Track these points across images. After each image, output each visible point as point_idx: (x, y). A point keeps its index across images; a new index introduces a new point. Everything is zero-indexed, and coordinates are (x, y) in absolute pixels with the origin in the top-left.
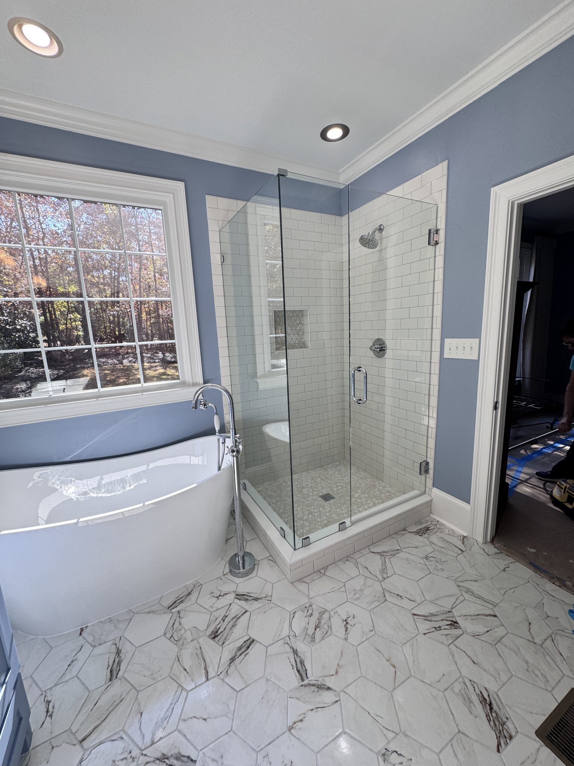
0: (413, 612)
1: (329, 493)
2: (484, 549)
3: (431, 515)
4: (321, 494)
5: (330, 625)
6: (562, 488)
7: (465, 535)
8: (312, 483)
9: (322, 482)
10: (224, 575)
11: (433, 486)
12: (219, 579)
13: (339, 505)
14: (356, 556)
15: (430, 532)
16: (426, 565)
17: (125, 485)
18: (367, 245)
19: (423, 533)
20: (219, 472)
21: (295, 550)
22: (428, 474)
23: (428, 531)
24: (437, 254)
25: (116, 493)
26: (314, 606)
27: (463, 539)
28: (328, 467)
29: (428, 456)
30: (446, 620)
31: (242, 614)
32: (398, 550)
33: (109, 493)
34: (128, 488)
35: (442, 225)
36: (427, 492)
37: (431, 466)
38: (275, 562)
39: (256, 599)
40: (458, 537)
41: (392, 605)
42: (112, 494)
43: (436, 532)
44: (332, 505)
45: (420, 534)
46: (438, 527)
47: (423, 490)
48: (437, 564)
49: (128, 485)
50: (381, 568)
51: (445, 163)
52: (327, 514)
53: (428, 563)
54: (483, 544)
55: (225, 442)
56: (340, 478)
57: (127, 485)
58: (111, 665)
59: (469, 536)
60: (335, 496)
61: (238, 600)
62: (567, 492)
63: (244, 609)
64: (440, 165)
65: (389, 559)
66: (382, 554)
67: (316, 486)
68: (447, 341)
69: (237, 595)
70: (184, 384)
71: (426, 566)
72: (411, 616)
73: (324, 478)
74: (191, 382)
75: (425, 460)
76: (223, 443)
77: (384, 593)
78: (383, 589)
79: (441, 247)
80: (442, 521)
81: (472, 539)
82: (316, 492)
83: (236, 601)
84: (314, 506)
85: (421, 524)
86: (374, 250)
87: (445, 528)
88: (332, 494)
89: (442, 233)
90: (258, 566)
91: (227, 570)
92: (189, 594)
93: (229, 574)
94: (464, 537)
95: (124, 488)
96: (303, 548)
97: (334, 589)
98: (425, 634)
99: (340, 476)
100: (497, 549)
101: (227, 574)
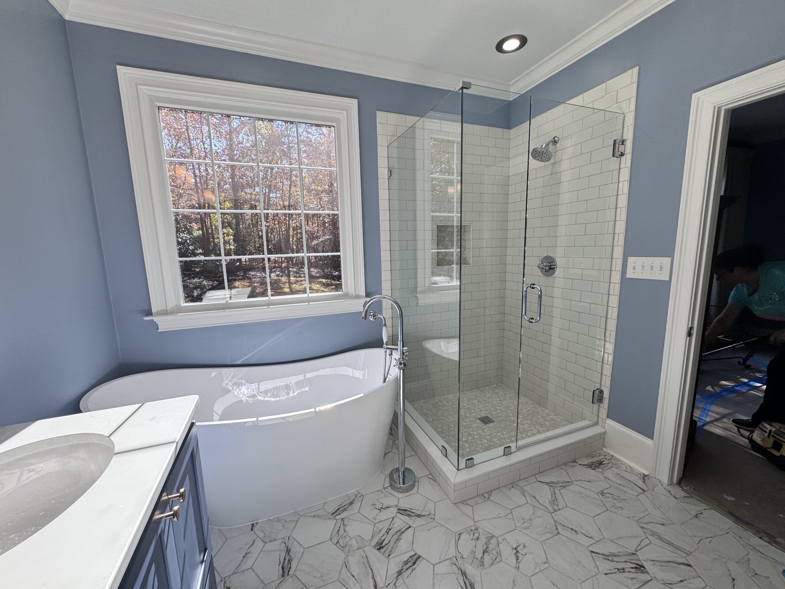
0: (590, 549)
1: (487, 416)
2: (669, 491)
3: (604, 449)
4: (479, 417)
5: (498, 551)
6: (766, 432)
7: (646, 473)
8: (468, 404)
9: (479, 404)
10: (385, 488)
11: (608, 417)
12: (379, 492)
13: (499, 429)
14: (522, 483)
15: (604, 467)
16: (602, 501)
17: (289, 391)
18: (540, 158)
19: (595, 467)
20: (385, 384)
21: (458, 470)
22: (602, 403)
23: (601, 465)
24: (622, 166)
25: (281, 398)
26: (480, 530)
27: (644, 478)
28: (484, 389)
29: (603, 383)
30: (631, 563)
31: (406, 529)
32: (568, 482)
33: (274, 397)
34: (292, 395)
35: (629, 136)
36: (600, 423)
37: (606, 394)
38: (436, 481)
39: (419, 516)
40: (637, 475)
41: (565, 539)
42: (278, 399)
43: (612, 467)
44: (492, 429)
45: (593, 468)
46: (614, 462)
47: (596, 420)
48: (615, 501)
49: (292, 392)
50: (550, 499)
51: (636, 70)
52: (488, 437)
53: (604, 499)
54: (668, 485)
55: (392, 354)
56: (499, 402)
57: (290, 391)
58: (282, 562)
59: (651, 475)
60: (494, 420)
61: (401, 515)
62: (773, 436)
63: (408, 524)
64: (629, 72)
65: (559, 490)
66: (550, 485)
67: (473, 408)
68: (631, 260)
69: (399, 509)
70: (347, 296)
71: (601, 503)
72: (589, 553)
73: (481, 400)
74: (354, 294)
75: (599, 388)
76: (390, 355)
77: (556, 525)
78: (555, 521)
79: (627, 160)
80: (617, 456)
81: (654, 479)
82: (474, 414)
83: (398, 514)
84: (472, 428)
85: (593, 457)
86: (546, 163)
87: (622, 464)
88: (491, 417)
89: (629, 144)
90: (418, 483)
91: (387, 484)
92: (351, 503)
93: (390, 488)
94: (645, 476)
95: (288, 394)
96: (467, 469)
97: (500, 516)
98: (606, 574)
99: (498, 399)
100: (686, 492)
101: (387, 488)
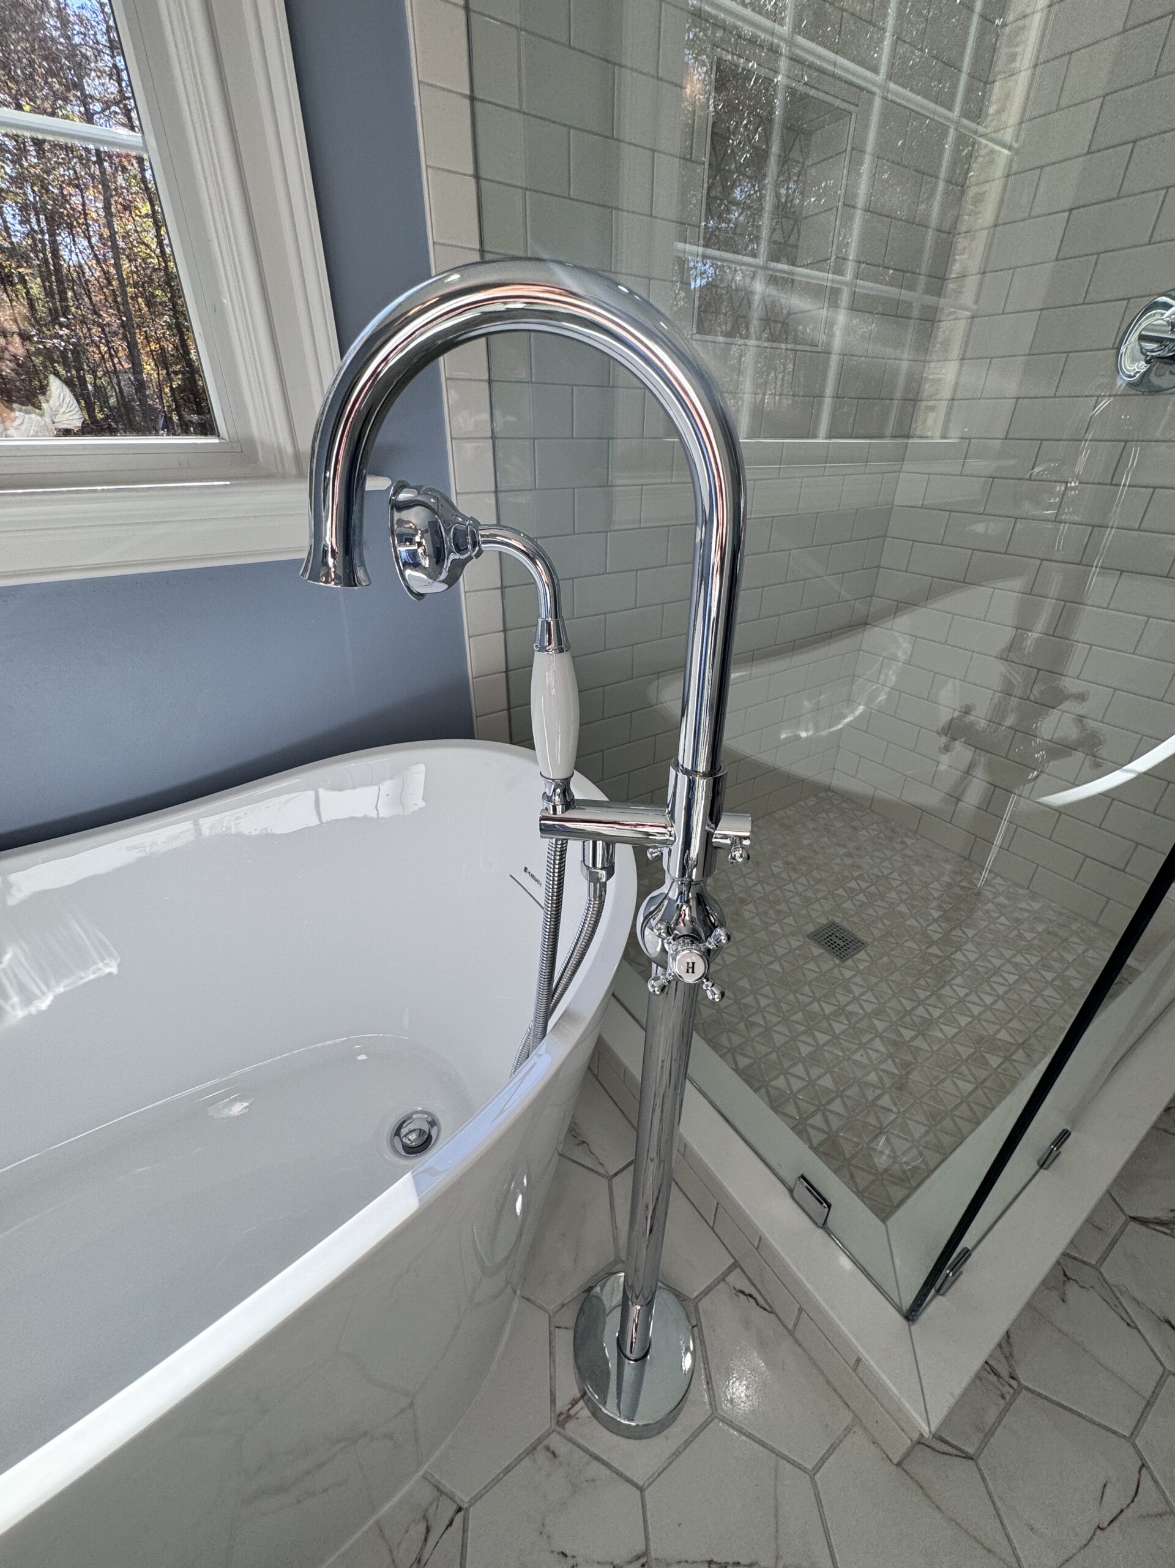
1: (833, 924)
4: (810, 928)
9: (794, 876)
10: (561, 1421)
12: (541, 1456)
13: (897, 978)
21: (906, 1314)
38: (769, 1309)
44: (873, 979)
56: (848, 861)
60: (862, 936)
70: (248, 461)
73: (792, 859)
82: (790, 920)
84: (810, 984)
88: (845, 924)
91: (567, 1384)
93: (583, 1410)
96: (941, 1302)
97: (1110, 1503)
99: (842, 851)
101: (572, 1412)
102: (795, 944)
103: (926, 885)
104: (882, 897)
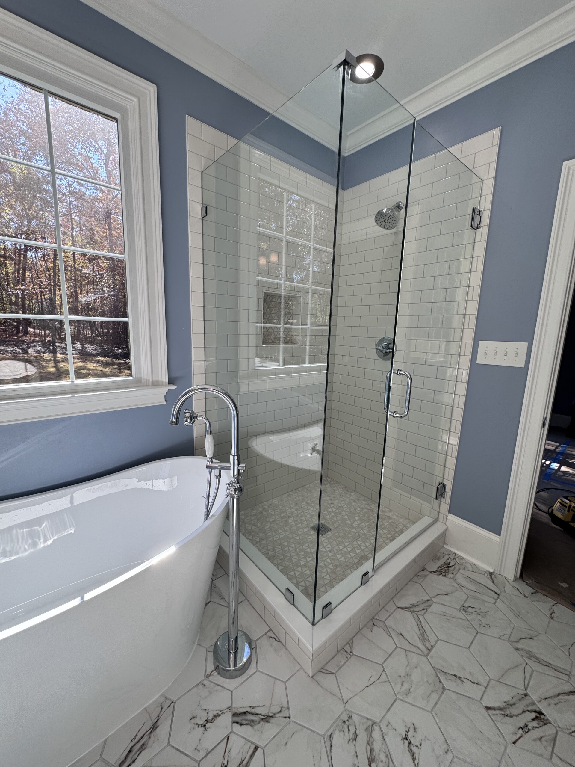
0: (485, 705)
1: (321, 523)
2: (518, 589)
3: (445, 546)
4: (312, 525)
5: (388, 753)
6: (566, 507)
7: (491, 571)
8: (297, 510)
9: (309, 507)
10: (208, 676)
11: (450, 512)
12: (200, 686)
13: (339, 539)
15: (453, 570)
16: (468, 620)
18: (384, 223)
19: (445, 572)
21: (313, 624)
22: (444, 498)
23: (450, 568)
24: (478, 239)
25: (20, 555)
26: (355, 718)
27: (491, 576)
28: (310, 487)
29: (446, 477)
30: (529, 711)
31: (252, 756)
32: (428, 600)
34: (42, 545)
35: (486, 205)
36: (441, 519)
37: (449, 489)
38: (279, 641)
39: (267, 719)
40: (484, 574)
41: (454, 696)
43: (459, 569)
44: (331, 540)
47: (436, 516)
48: (480, 617)
50: (419, 633)
51: (497, 131)
52: (330, 554)
54: (514, 581)
59: (496, 572)
60: (330, 526)
62: (572, 510)
63: (252, 743)
64: (490, 133)
65: (423, 615)
66: (412, 609)
67: (303, 513)
68: (482, 344)
69: (235, 715)
70: (139, 383)
71: (468, 623)
72: (484, 711)
73: (309, 502)
74: (151, 380)
75: (441, 482)
76: (217, 477)
77: (437, 676)
78: (434, 668)
79: (483, 232)
80: (458, 552)
81: (500, 576)
82: (305, 523)
83: (236, 727)
85: (439, 559)
87: (466, 562)
88: (325, 524)
89: (486, 216)
90: (256, 652)
91: (211, 667)
92: (154, 727)
93: (215, 673)
96: (323, 620)
97: (372, 680)
98: (514, 743)
100: (531, 587)
101: (212, 674)
102: (305, 530)
103: (355, 509)
104: (340, 513)
